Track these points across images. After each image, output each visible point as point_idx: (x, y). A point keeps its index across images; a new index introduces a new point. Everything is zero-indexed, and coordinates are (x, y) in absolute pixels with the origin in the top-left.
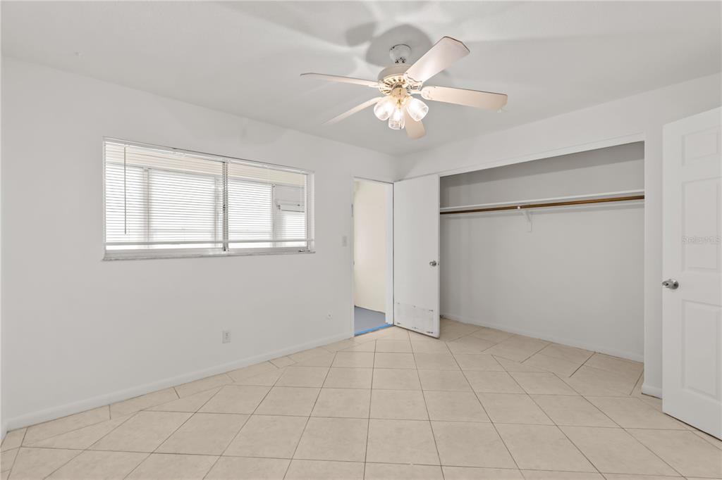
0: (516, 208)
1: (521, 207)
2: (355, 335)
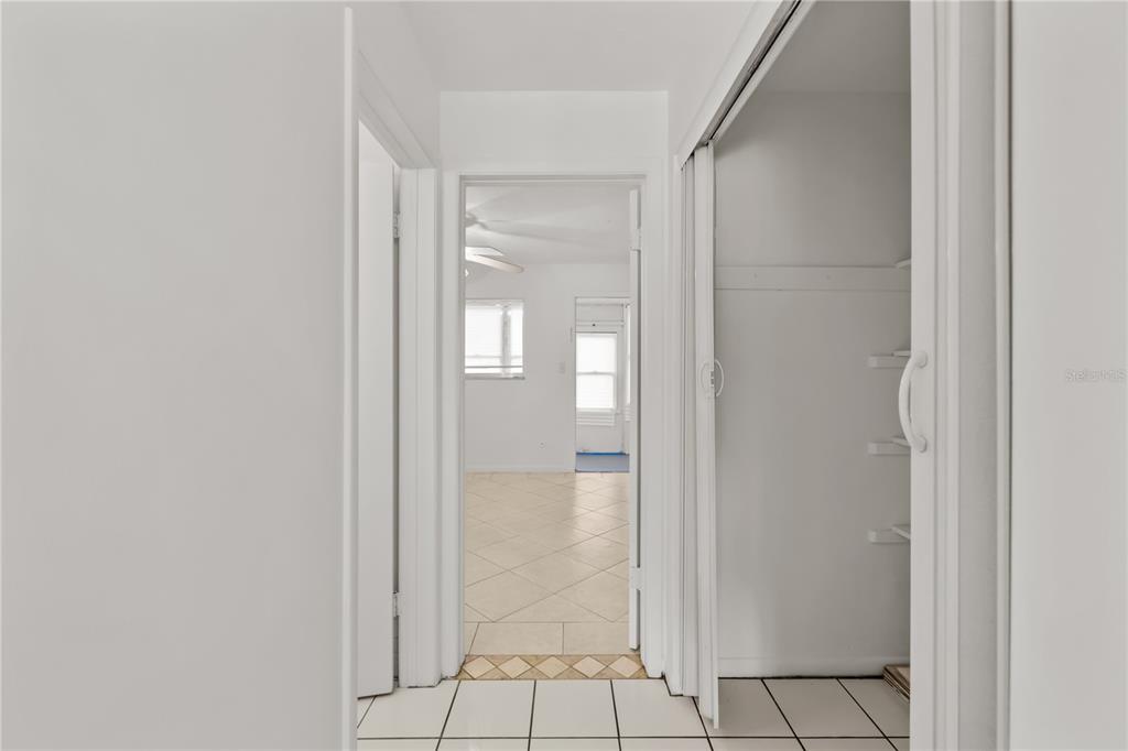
2: (576, 471)
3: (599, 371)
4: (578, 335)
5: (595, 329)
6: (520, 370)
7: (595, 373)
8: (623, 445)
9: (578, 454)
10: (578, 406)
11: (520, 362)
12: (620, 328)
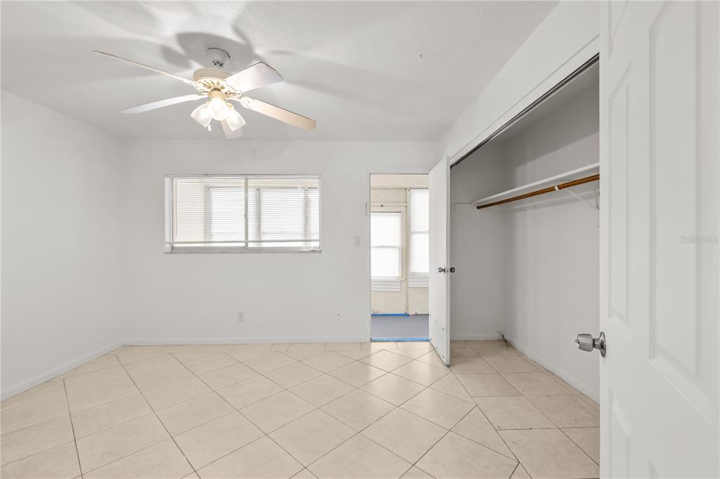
0: (552, 189)
1: (560, 188)
2: (372, 341)
3: (386, 244)
4: (372, 213)
5: (383, 209)
6: (316, 244)
7: (383, 247)
8: (407, 308)
9: (374, 316)
10: (372, 275)
11: (317, 237)
12: (404, 208)
